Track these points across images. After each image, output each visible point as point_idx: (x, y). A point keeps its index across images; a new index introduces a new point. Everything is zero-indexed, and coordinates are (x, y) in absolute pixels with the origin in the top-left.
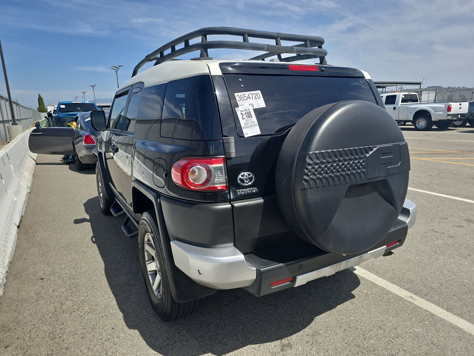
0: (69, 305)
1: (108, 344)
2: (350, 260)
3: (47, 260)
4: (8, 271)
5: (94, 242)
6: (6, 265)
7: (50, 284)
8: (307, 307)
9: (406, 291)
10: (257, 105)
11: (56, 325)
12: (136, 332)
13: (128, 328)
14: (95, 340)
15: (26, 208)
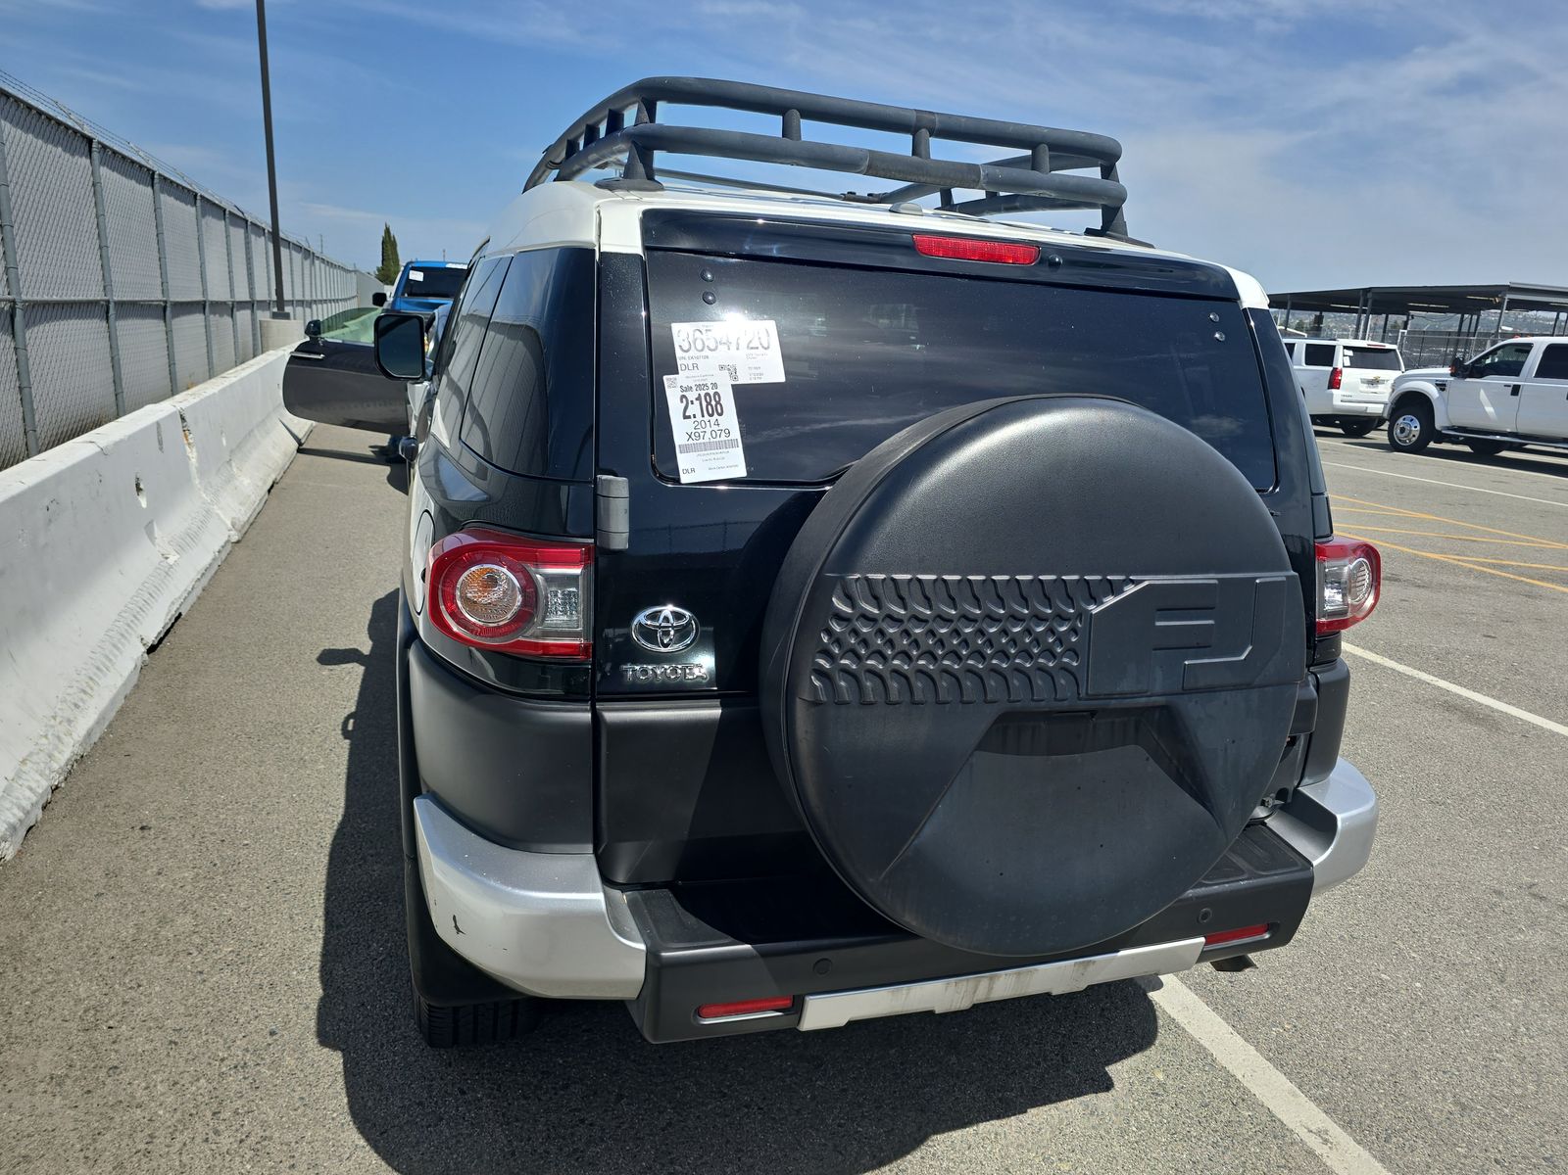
0: (182, 929)
1: (234, 1082)
2: (1036, 970)
3: (187, 770)
4: (63, 785)
5: (346, 734)
6: (56, 766)
7: (158, 849)
8: (920, 1091)
9: (1313, 1105)
10: (754, 371)
11: (117, 986)
12: (336, 1059)
13: (316, 1041)
14: (205, 1059)
15: (204, 590)
